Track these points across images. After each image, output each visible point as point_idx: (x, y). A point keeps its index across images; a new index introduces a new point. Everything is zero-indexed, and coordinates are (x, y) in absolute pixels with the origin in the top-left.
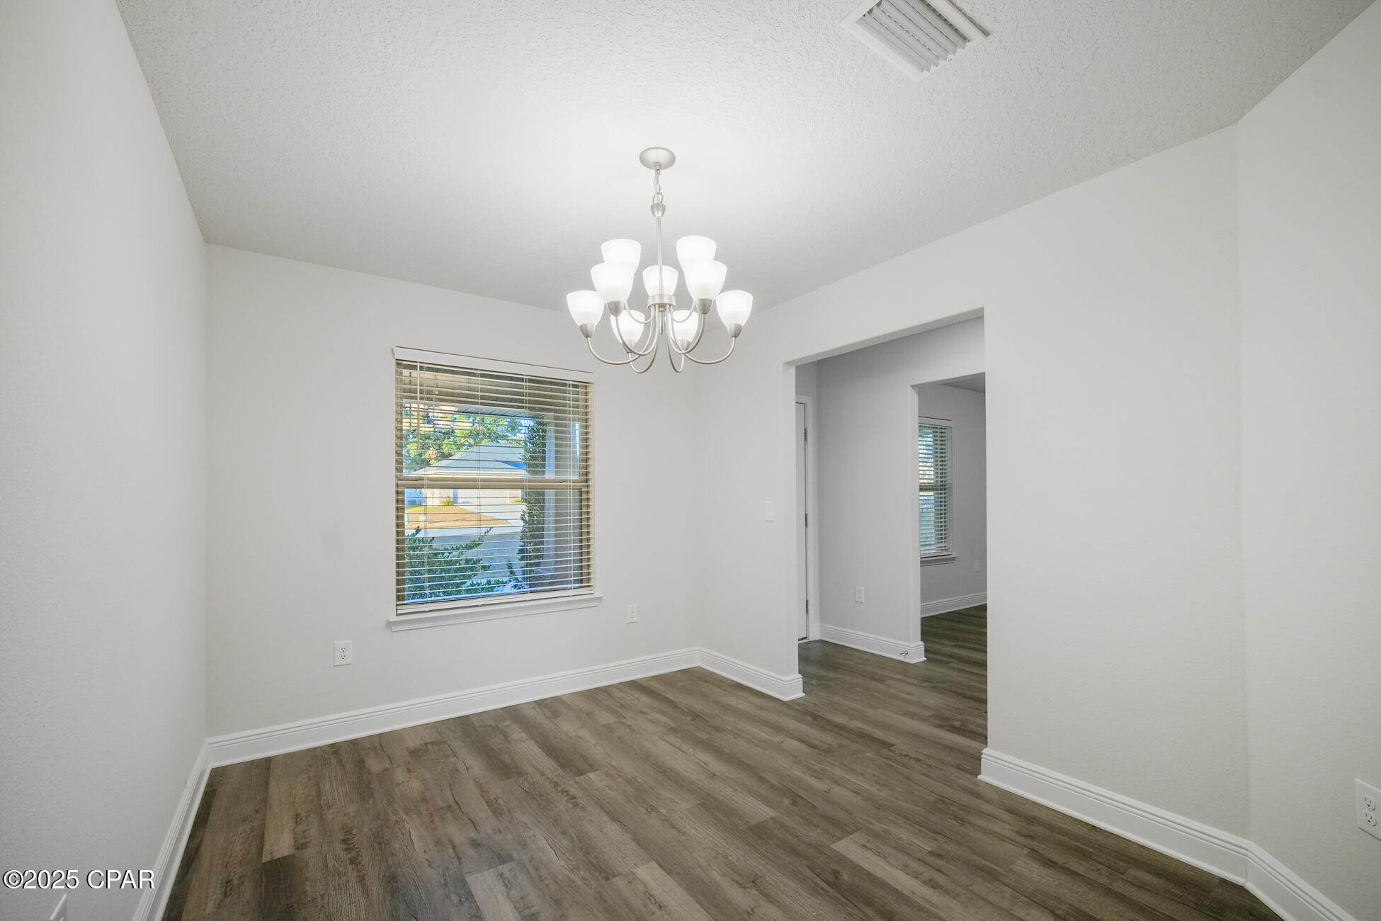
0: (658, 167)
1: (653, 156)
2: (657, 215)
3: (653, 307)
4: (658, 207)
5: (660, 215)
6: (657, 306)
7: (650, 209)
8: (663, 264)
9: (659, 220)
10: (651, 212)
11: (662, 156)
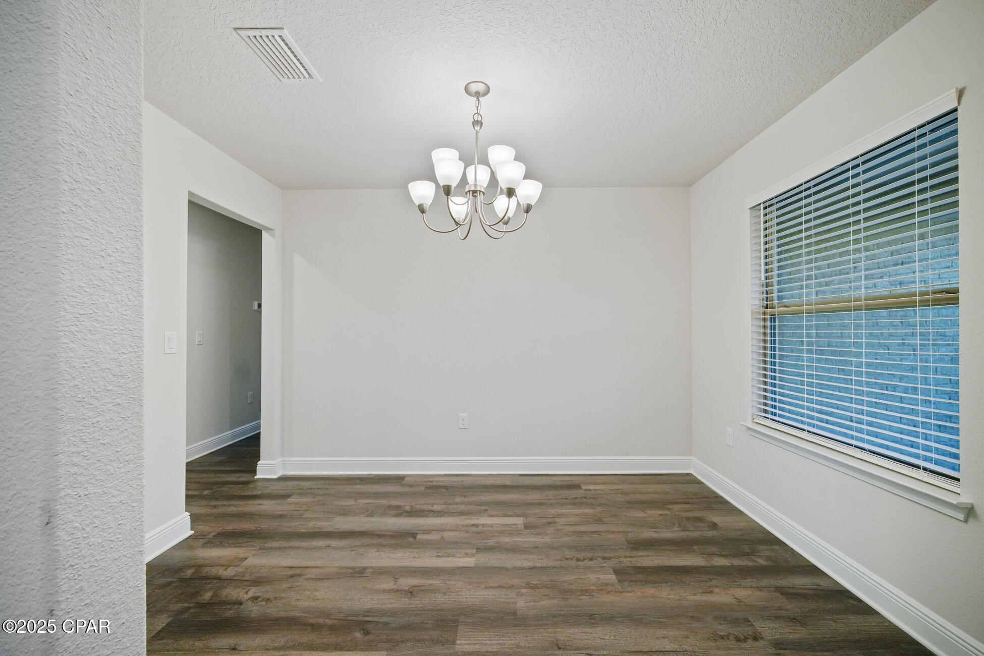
0: (478, 95)
1: (474, 88)
2: (476, 129)
3: (468, 193)
4: (477, 123)
5: (479, 128)
6: (471, 192)
7: (472, 124)
8: (478, 164)
9: (477, 132)
10: (473, 127)
11: (480, 88)
